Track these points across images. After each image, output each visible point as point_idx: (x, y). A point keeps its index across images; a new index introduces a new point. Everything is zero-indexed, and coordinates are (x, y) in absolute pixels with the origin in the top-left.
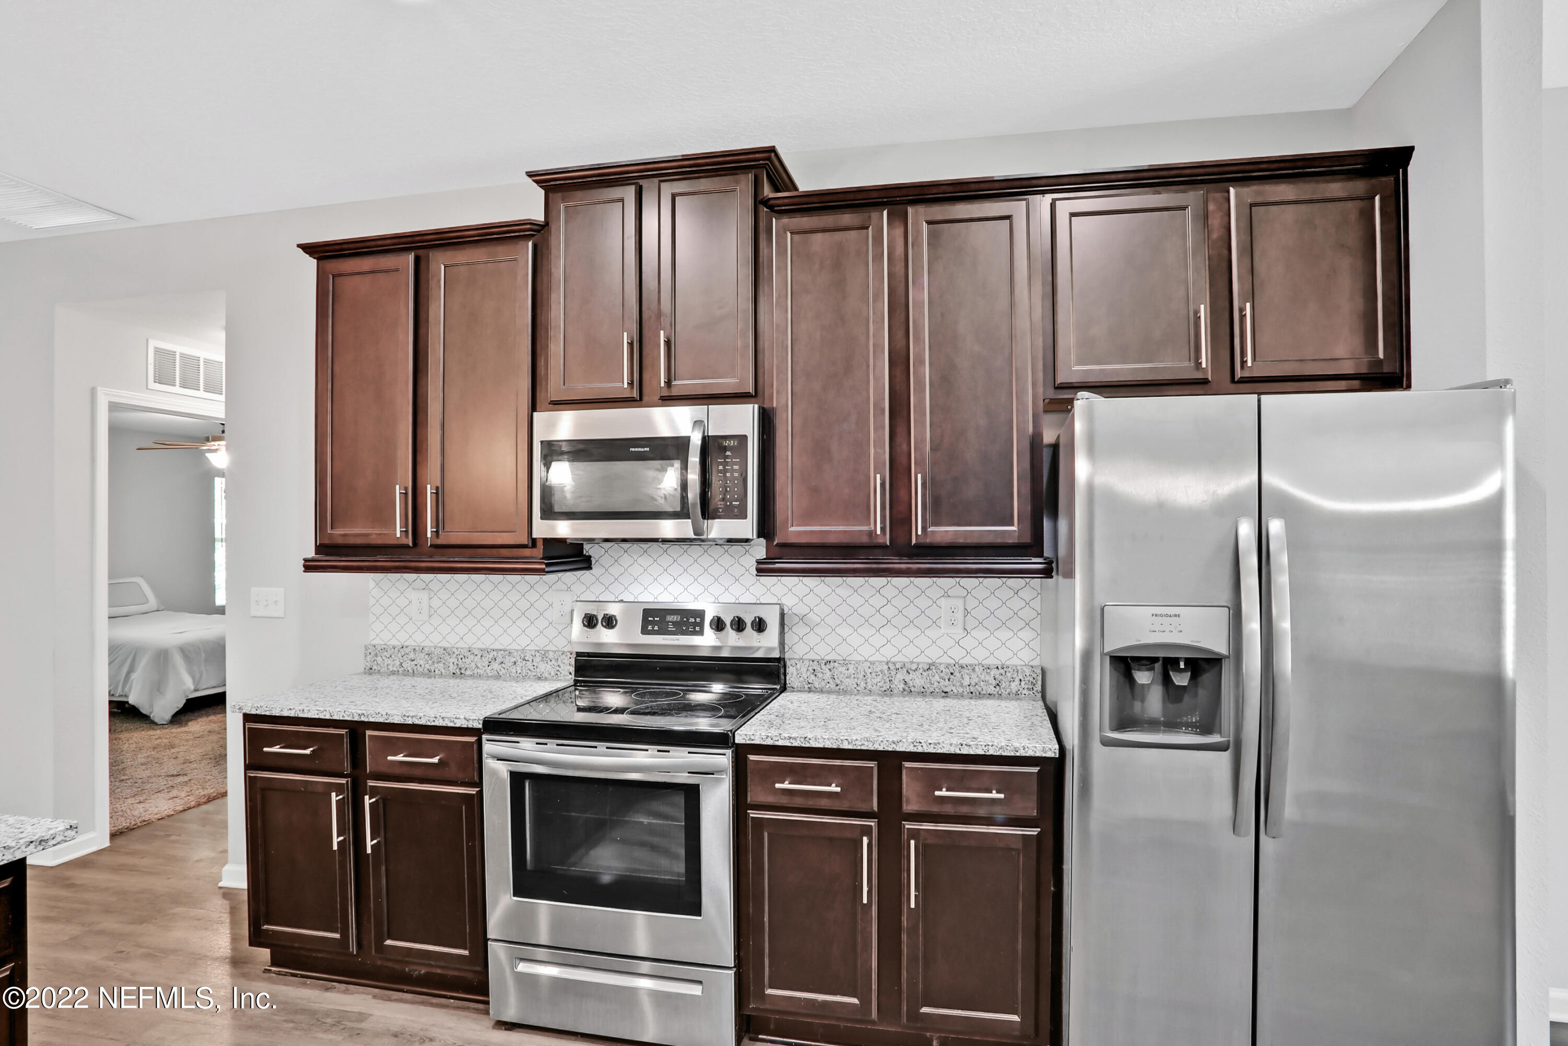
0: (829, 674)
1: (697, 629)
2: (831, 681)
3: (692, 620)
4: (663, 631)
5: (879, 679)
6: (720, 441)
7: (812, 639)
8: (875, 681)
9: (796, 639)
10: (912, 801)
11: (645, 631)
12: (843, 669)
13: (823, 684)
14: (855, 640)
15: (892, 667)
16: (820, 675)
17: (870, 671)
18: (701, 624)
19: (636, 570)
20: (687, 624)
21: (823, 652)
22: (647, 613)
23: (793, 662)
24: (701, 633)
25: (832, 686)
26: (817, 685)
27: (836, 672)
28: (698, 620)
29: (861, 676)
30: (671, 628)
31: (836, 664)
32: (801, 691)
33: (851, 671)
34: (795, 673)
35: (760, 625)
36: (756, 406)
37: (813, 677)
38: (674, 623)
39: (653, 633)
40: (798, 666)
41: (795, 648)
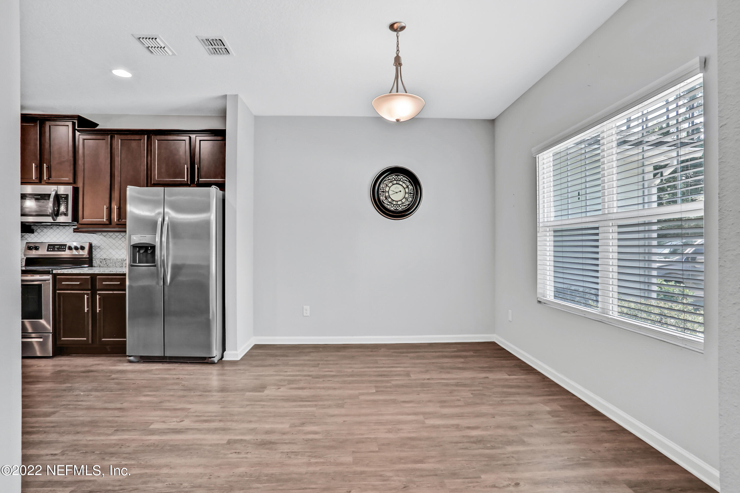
0: (105, 262)
1: (64, 250)
2: (105, 264)
3: (63, 247)
4: (54, 250)
5: (119, 263)
6: (61, 195)
7: (102, 253)
8: (118, 264)
9: (97, 253)
10: (98, 286)
11: (48, 251)
12: (109, 261)
13: (103, 265)
14: (114, 253)
15: (123, 260)
16: (102, 263)
17: (117, 261)
18: (65, 248)
19: (49, 233)
20: (61, 248)
21: (104, 256)
22: (49, 245)
23: (95, 259)
24: (65, 251)
25: (106, 265)
26: (101, 265)
27: (107, 262)
28: (65, 247)
29: (114, 263)
30: (56, 249)
31: (107, 260)
32: (97, 267)
33: (111, 261)
34: (95, 262)
35: (82, 248)
36: (72, 186)
37: (100, 263)
38: (57, 248)
39: (50, 251)
40: (96, 260)
41: (97, 256)
